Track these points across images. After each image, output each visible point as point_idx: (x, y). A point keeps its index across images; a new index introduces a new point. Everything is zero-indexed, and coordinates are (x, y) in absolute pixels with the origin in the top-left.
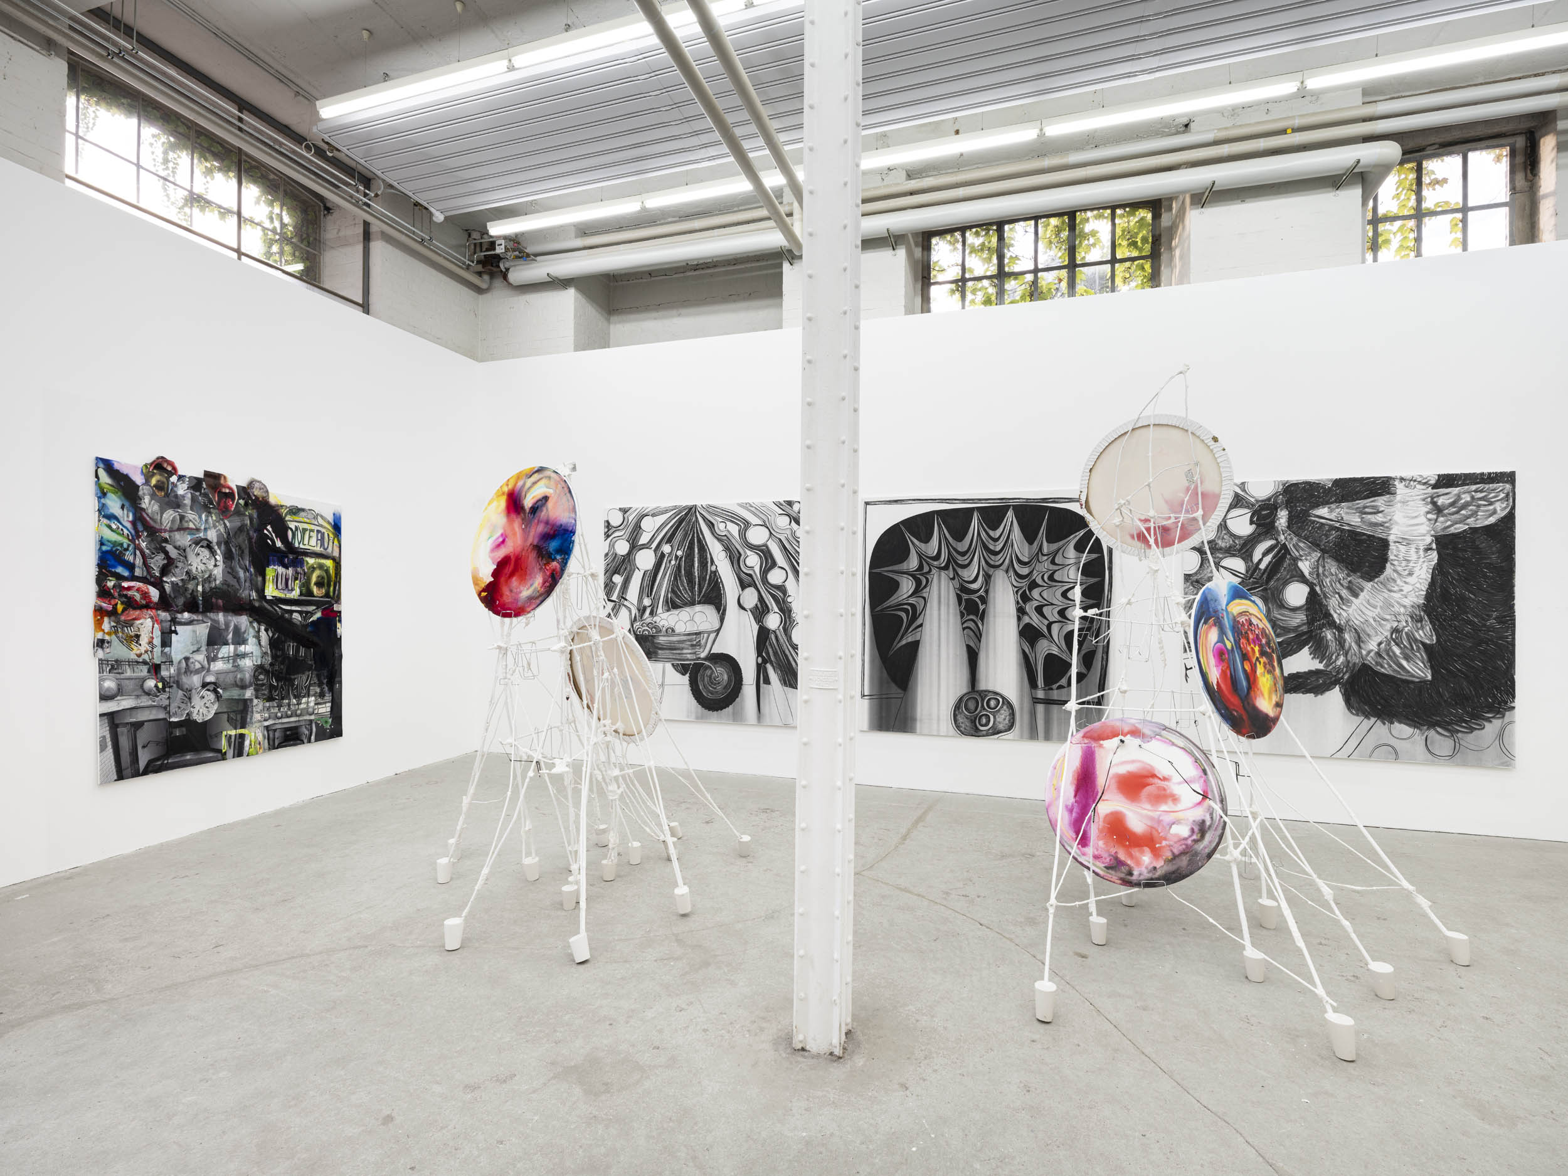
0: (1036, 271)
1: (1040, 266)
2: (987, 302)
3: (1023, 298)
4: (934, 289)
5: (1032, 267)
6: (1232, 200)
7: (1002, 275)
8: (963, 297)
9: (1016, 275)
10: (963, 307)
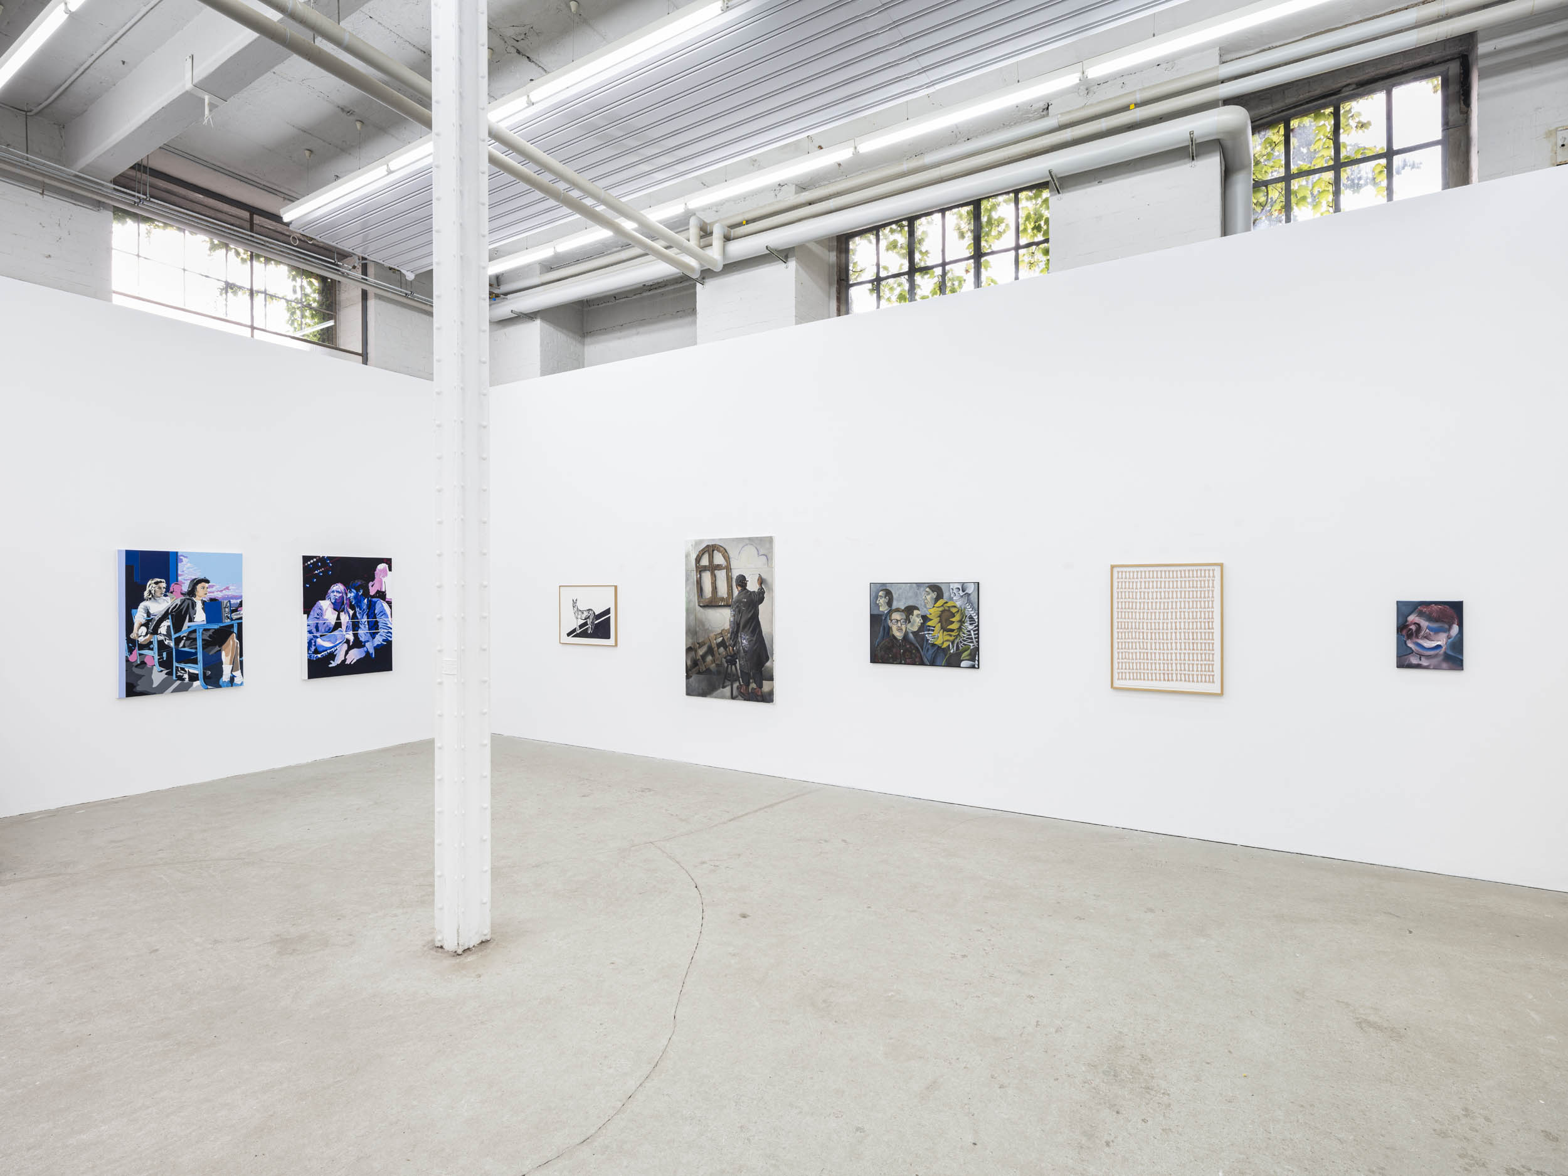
0: (944, 264)
1: (947, 260)
2: (901, 298)
3: (934, 293)
4: (853, 292)
5: (940, 261)
6: (1089, 182)
7: (913, 270)
8: (879, 297)
9: (925, 270)
10: (878, 307)
